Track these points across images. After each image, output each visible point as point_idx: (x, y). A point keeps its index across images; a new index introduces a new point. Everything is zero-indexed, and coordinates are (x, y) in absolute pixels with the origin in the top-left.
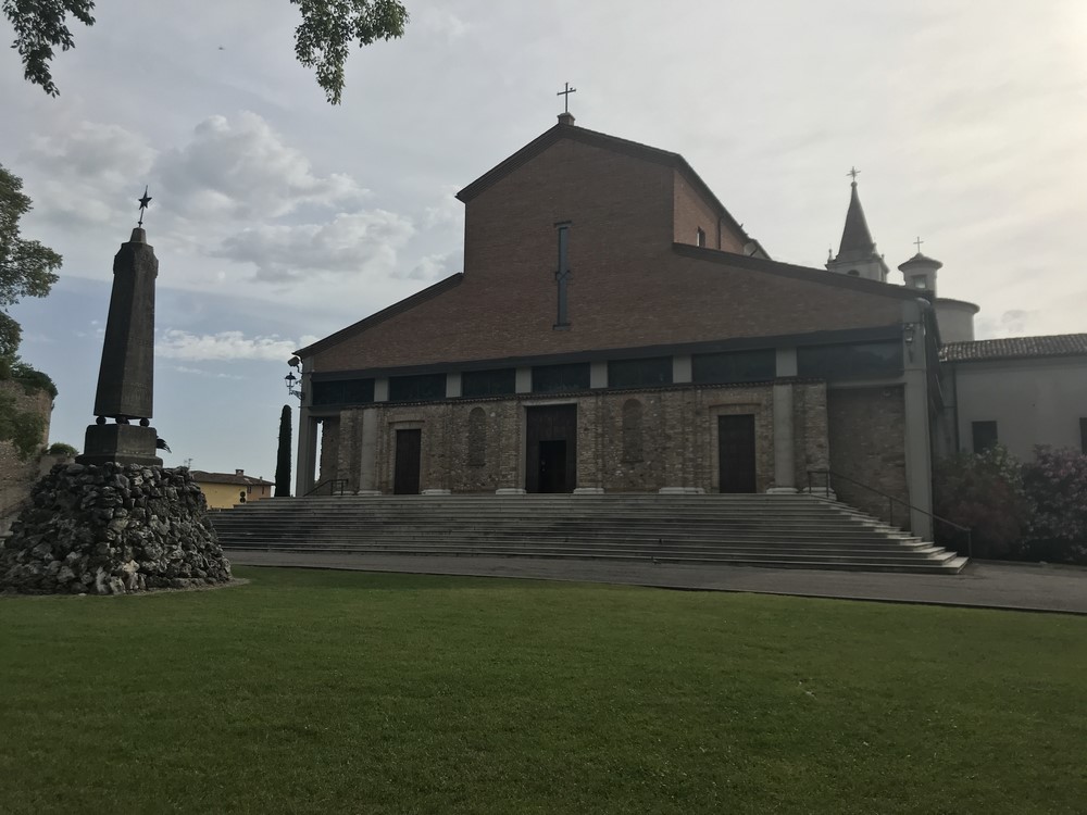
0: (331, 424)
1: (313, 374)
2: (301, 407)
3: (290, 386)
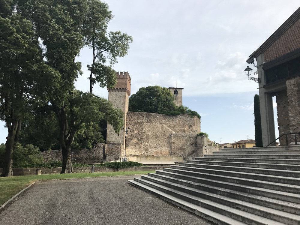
0: (282, 95)
1: (264, 65)
2: (259, 88)
3: (249, 75)
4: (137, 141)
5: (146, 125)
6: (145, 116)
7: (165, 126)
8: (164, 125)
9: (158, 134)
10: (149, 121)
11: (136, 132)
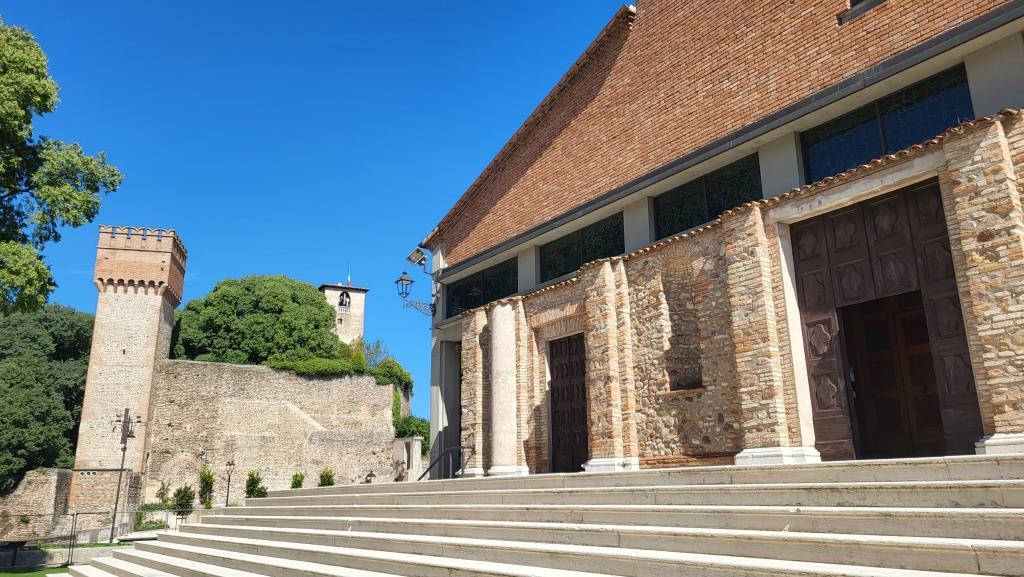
4: (190, 457)
5: (228, 406)
6: (225, 375)
7: (294, 408)
8: (290, 405)
9: (267, 434)
10: (241, 391)
11: (188, 429)
